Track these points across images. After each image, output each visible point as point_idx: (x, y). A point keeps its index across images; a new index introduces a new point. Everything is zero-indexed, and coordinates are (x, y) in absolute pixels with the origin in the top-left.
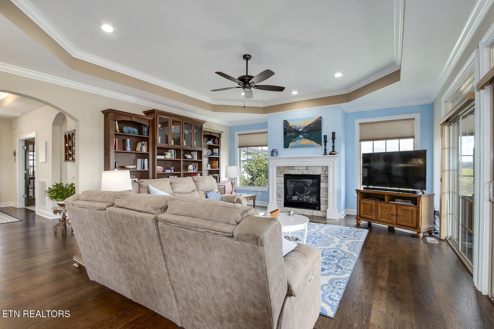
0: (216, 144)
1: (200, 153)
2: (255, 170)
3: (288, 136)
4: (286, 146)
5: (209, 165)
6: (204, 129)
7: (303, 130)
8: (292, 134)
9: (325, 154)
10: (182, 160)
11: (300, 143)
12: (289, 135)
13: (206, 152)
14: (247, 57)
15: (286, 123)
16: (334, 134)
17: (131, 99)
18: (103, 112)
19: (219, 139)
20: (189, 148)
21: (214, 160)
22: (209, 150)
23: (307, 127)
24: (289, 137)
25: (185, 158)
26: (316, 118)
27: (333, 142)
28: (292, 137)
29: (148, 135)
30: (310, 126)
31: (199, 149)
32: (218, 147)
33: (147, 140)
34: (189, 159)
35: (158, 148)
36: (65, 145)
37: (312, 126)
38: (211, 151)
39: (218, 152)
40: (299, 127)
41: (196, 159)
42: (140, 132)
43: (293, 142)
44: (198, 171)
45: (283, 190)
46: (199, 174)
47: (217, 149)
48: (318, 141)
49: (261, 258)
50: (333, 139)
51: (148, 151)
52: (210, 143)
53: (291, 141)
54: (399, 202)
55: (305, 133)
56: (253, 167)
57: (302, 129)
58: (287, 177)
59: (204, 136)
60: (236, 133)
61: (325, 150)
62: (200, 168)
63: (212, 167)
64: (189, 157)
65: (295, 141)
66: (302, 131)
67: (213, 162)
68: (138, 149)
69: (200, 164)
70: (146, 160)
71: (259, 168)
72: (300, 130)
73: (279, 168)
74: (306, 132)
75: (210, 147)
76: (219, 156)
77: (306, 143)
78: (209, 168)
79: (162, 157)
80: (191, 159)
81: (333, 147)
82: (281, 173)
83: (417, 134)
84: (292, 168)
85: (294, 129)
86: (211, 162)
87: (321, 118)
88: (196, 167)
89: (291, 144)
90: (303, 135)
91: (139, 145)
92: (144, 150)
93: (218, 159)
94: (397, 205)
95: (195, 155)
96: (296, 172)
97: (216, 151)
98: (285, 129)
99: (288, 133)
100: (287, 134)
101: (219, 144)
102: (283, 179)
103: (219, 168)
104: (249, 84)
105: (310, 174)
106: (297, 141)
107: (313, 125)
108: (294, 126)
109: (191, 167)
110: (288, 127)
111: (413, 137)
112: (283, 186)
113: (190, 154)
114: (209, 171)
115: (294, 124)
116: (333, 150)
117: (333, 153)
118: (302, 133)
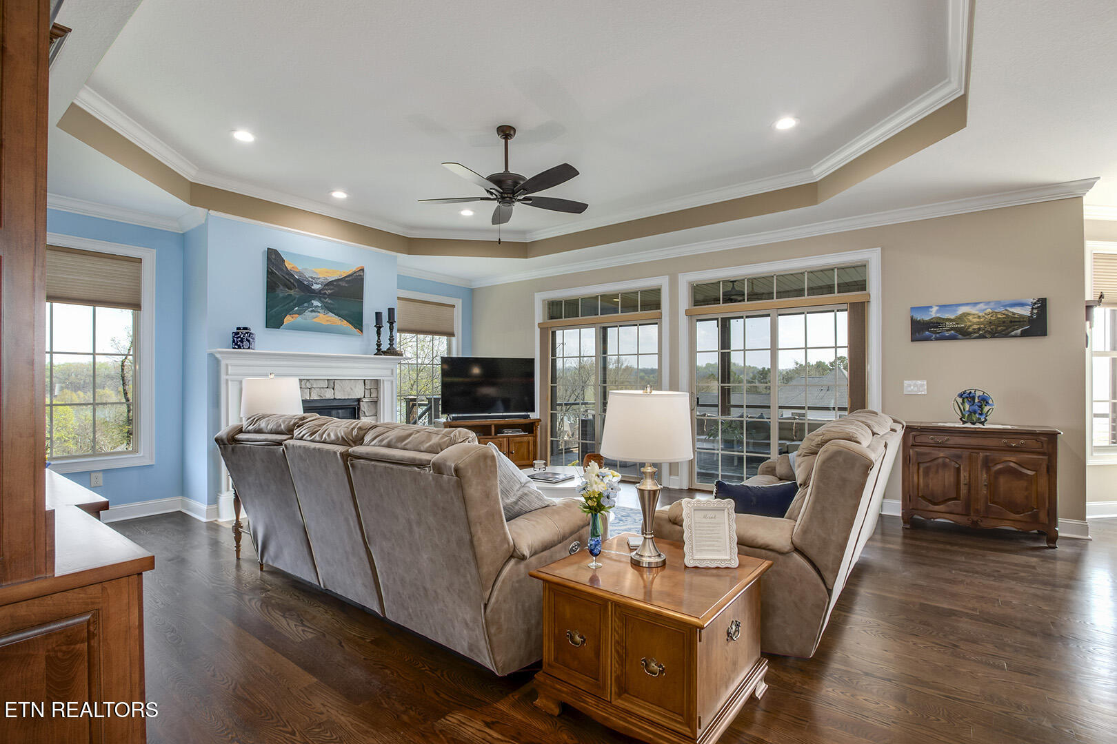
3: (281, 295)
7: (322, 289)
8: (292, 292)
9: (379, 352)
12: (282, 292)
14: (506, 132)
15: (274, 257)
16: (391, 311)
23: (333, 285)
24: (285, 298)
26: (354, 269)
27: (391, 329)
28: (292, 301)
30: (340, 283)
37: (344, 284)
40: (312, 278)
43: (295, 314)
50: (391, 322)
53: (289, 311)
54: (510, 433)
55: (326, 296)
57: (320, 286)
61: (379, 345)
65: (300, 313)
66: (320, 291)
72: (316, 287)
74: (330, 296)
77: (329, 323)
81: (392, 340)
83: (457, 331)
85: (298, 281)
87: (362, 270)
89: (288, 319)
90: (322, 302)
94: (508, 437)
98: (270, 273)
99: (281, 287)
100: (278, 291)
105: (337, 398)
106: (307, 313)
107: (346, 283)
108: (300, 273)
110: (282, 270)
115: (300, 268)
116: (391, 345)
117: (391, 352)
118: (318, 294)
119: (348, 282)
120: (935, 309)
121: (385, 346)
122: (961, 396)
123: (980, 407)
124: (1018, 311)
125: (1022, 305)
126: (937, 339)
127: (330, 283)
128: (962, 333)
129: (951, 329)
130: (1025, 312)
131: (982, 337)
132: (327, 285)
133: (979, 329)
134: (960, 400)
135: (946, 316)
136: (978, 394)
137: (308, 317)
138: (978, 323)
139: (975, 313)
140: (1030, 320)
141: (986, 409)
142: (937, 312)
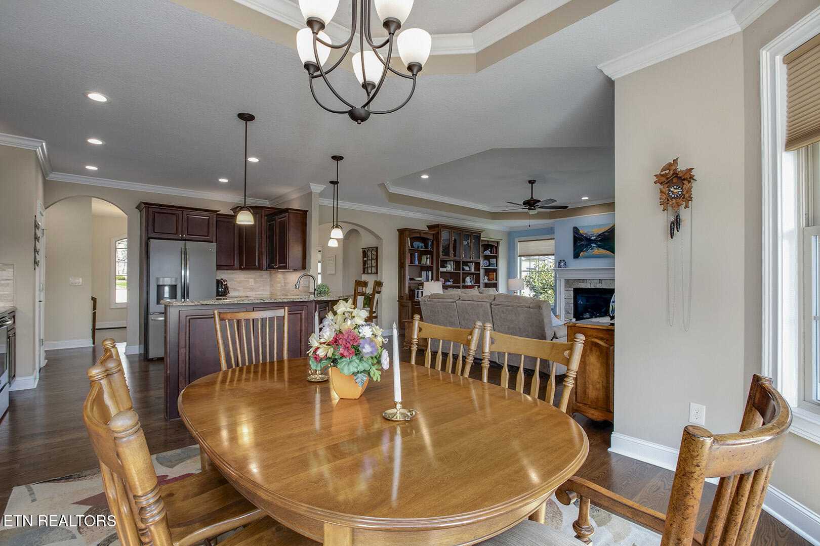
0: (493, 254)
1: (477, 265)
2: (538, 284)
3: (579, 245)
4: (576, 256)
5: (486, 278)
6: (482, 238)
8: (583, 243)
10: (461, 272)
11: (593, 253)
12: (579, 243)
13: (483, 263)
14: (532, 182)
15: (576, 230)
17: (418, 216)
18: (398, 230)
19: (496, 248)
20: (468, 260)
21: (492, 272)
22: (486, 261)
23: (602, 235)
25: (463, 270)
26: (608, 228)
28: (583, 246)
29: (432, 248)
31: (477, 260)
32: (496, 257)
33: (431, 253)
34: (467, 271)
35: (441, 260)
36: (363, 259)
37: (606, 234)
38: (488, 262)
39: (495, 263)
40: (591, 235)
41: (473, 271)
42: (426, 247)
43: (584, 251)
44: (475, 283)
45: (572, 306)
46: (476, 287)
47: (495, 259)
49: (541, 315)
51: (432, 263)
52: (488, 253)
53: (582, 251)
55: (598, 241)
56: (536, 280)
57: (595, 237)
58: (578, 292)
59: (482, 245)
60: (516, 239)
62: (477, 281)
63: (489, 280)
64: (467, 268)
65: (586, 251)
66: (595, 239)
67: (490, 273)
68: (423, 262)
69: (478, 276)
70: (430, 272)
71: (544, 281)
72: (593, 238)
73: (567, 282)
74: (600, 241)
75: (487, 258)
76: (497, 267)
77: (599, 253)
78: (486, 281)
79: (444, 270)
80: (469, 271)
82: (570, 287)
84: (583, 281)
85: (586, 237)
86: (487, 273)
87: (614, 226)
88: (473, 280)
89: (582, 254)
90: (596, 244)
91: (424, 258)
92: (429, 263)
93: (495, 271)
95: (473, 266)
96: (588, 286)
97: (493, 261)
98: (574, 237)
99: (579, 241)
100: (577, 243)
101: (496, 253)
102: (572, 292)
103: (496, 280)
104: (534, 207)
105: (604, 288)
106: (589, 250)
108: (586, 234)
109: (468, 279)
110: (578, 234)
112: (572, 301)
113: (467, 265)
114: (486, 283)
115: (586, 232)
118: (594, 241)
119: (608, 232)
127: (600, 235)
132: (598, 236)
137: (590, 252)
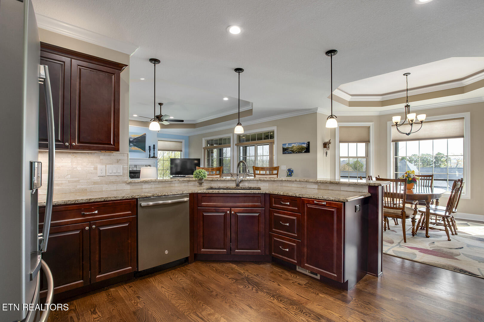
7: (133, 140)
9: (150, 157)
11: (131, 149)
16: (154, 145)
26: (143, 134)
27: (154, 150)
37: (139, 138)
40: (130, 137)
48: (144, 149)
50: (154, 148)
61: (150, 155)
72: (131, 140)
74: (135, 142)
77: (135, 150)
81: (154, 154)
83: (183, 150)
87: (145, 134)
90: (133, 144)
111: (181, 151)
116: (154, 155)
117: (154, 157)
118: (132, 142)
119: (141, 138)
120: (287, 144)
121: (152, 155)
122: (288, 170)
123: (291, 173)
124: (303, 145)
125: (304, 144)
126: (288, 153)
127: (136, 138)
128: (293, 152)
129: (291, 150)
130: (305, 146)
131: (297, 153)
133: (296, 151)
134: (288, 171)
135: (290, 147)
136: (292, 169)
138: (296, 149)
139: (295, 146)
140: (306, 148)
141: (292, 174)
142: (288, 145)
